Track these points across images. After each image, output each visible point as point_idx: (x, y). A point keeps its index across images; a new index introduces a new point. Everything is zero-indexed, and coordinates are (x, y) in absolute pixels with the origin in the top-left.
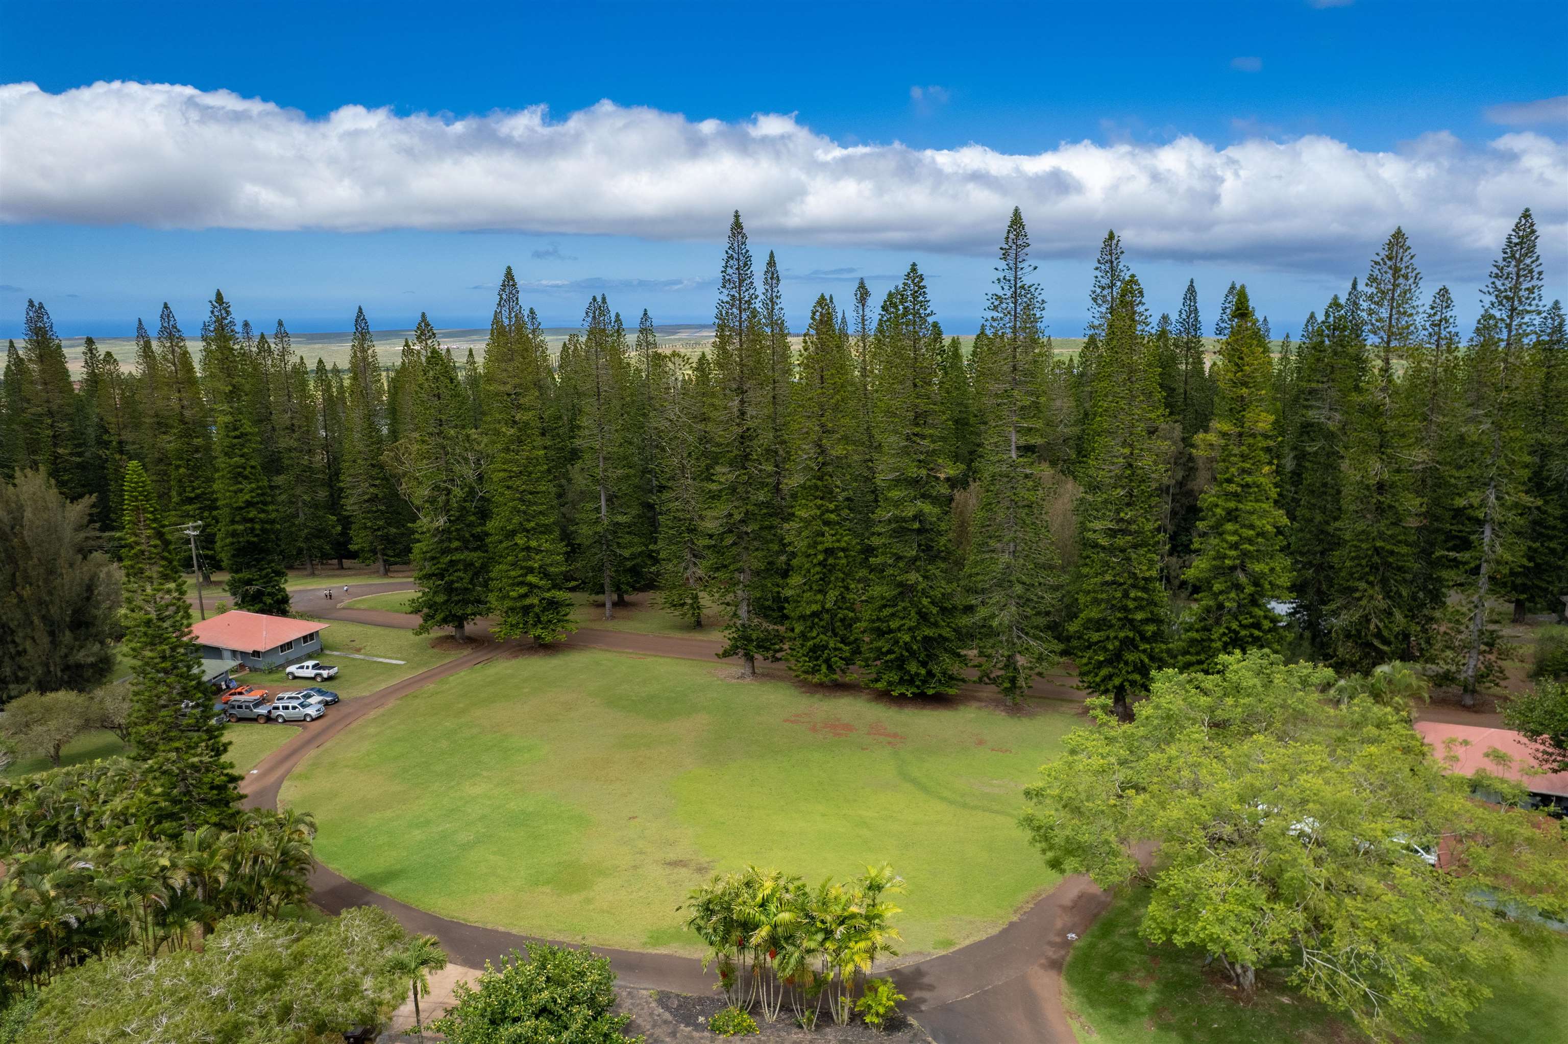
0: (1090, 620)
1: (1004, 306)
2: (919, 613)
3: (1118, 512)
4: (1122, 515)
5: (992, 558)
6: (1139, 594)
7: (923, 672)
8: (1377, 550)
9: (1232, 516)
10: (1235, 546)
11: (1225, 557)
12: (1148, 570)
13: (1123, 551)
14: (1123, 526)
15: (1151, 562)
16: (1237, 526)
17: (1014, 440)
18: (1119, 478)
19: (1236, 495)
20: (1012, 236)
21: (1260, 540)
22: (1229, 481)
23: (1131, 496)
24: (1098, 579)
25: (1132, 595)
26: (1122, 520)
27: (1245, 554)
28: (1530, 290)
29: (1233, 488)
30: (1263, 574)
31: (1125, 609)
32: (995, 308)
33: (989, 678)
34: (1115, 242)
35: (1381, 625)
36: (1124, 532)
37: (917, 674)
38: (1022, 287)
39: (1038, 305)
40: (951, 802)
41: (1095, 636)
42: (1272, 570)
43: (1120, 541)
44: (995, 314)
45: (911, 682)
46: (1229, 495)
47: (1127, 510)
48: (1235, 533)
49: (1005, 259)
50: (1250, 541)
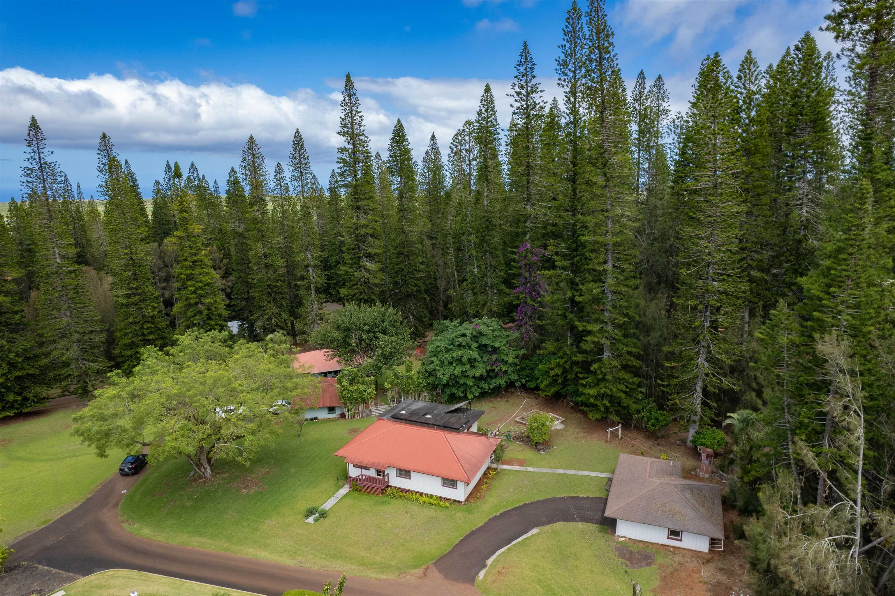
0: (125, 345)
1: (34, 174)
2: (9, 364)
3: (129, 284)
4: (131, 285)
5: (55, 322)
6: (149, 325)
7: (19, 398)
8: (269, 286)
9: (190, 277)
10: (194, 292)
11: (191, 299)
12: (153, 311)
13: (137, 304)
14: (134, 291)
15: (154, 308)
16: (194, 282)
17: (57, 252)
18: (127, 266)
19: (191, 267)
20: (32, 133)
21: (206, 287)
22: (185, 260)
23: (135, 274)
24: (126, 322)
25: (145, 327)
26: (133, 288)
27: (201, 296)
28: (306, 164)
29: (187, 263)
30: (211, 304)
31: (143, 335)
32: (28, 175)
33: (69, 392)
34: (107, 139)
35: (277, 320)
36: (135, 294)
37: (16, 401)
38: (45, 163)
39: (58, 174)
40: (48, 460)
41: (129, 353)
42: (215, 301)
43: (133, 300)
44: (29, 179)
45: (12, 407)
46: (187, 268)
47: (134, 282)
48: (193, 286)
49: (29, 146)
50: (201, 288)
